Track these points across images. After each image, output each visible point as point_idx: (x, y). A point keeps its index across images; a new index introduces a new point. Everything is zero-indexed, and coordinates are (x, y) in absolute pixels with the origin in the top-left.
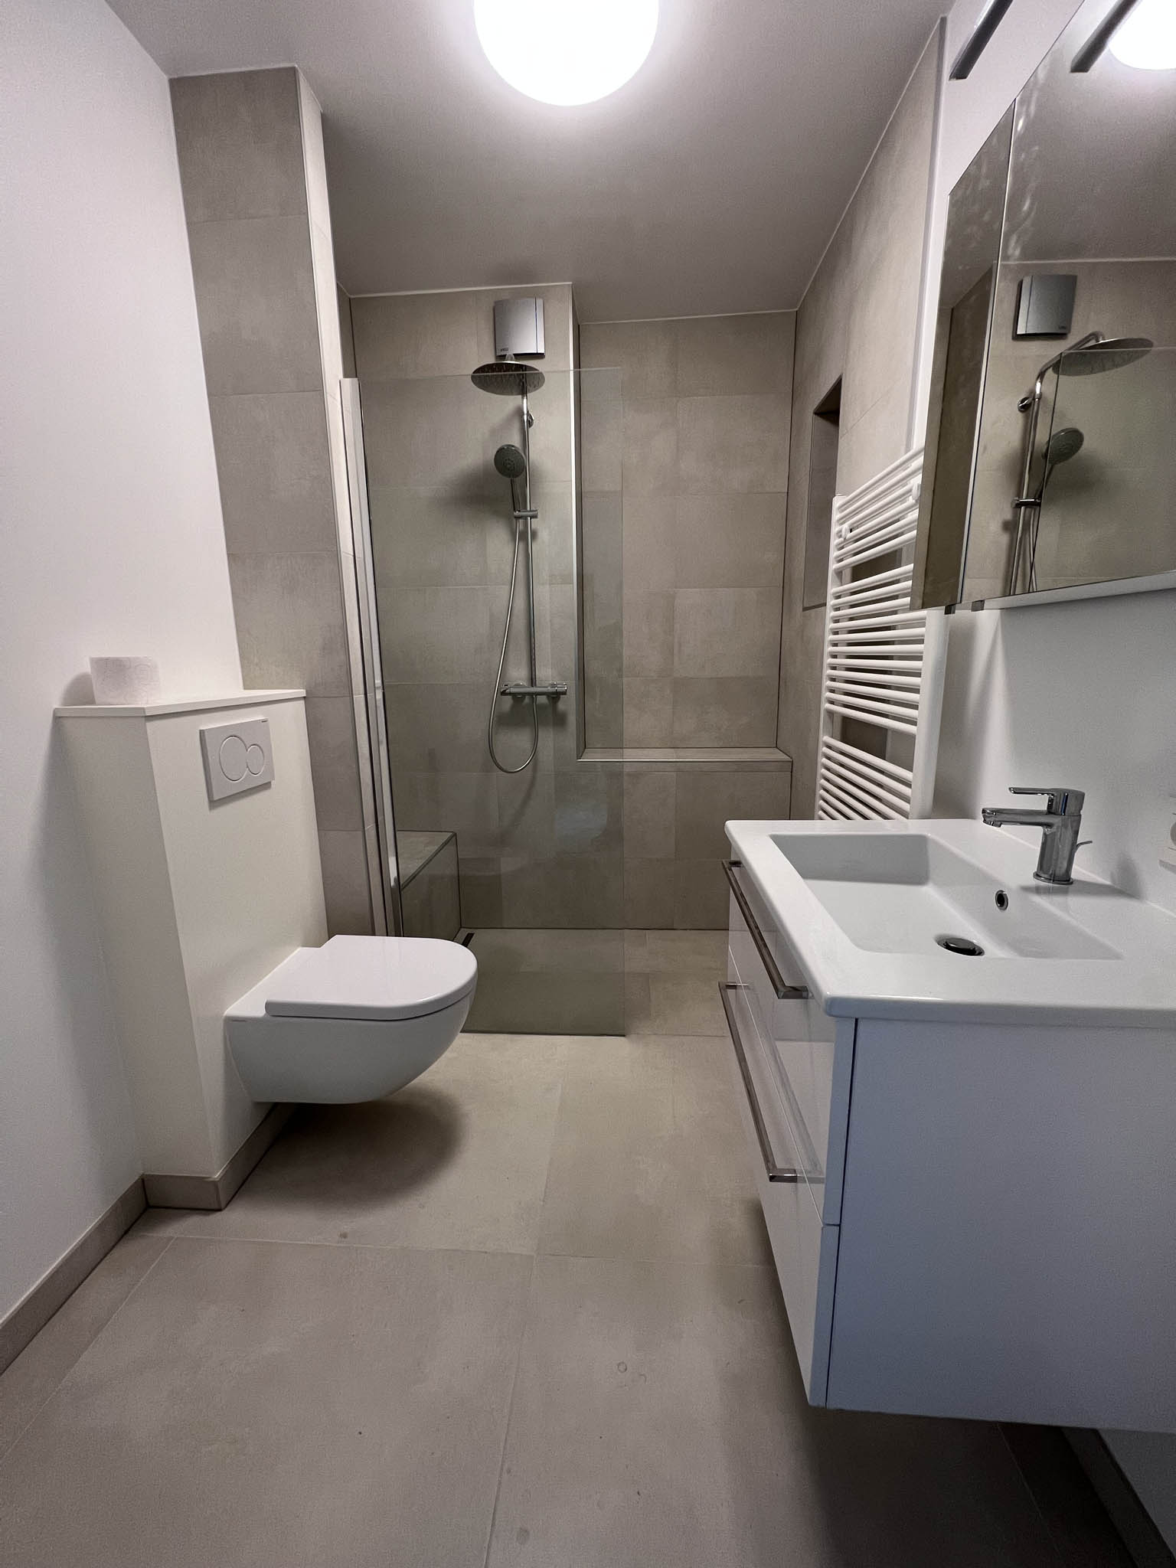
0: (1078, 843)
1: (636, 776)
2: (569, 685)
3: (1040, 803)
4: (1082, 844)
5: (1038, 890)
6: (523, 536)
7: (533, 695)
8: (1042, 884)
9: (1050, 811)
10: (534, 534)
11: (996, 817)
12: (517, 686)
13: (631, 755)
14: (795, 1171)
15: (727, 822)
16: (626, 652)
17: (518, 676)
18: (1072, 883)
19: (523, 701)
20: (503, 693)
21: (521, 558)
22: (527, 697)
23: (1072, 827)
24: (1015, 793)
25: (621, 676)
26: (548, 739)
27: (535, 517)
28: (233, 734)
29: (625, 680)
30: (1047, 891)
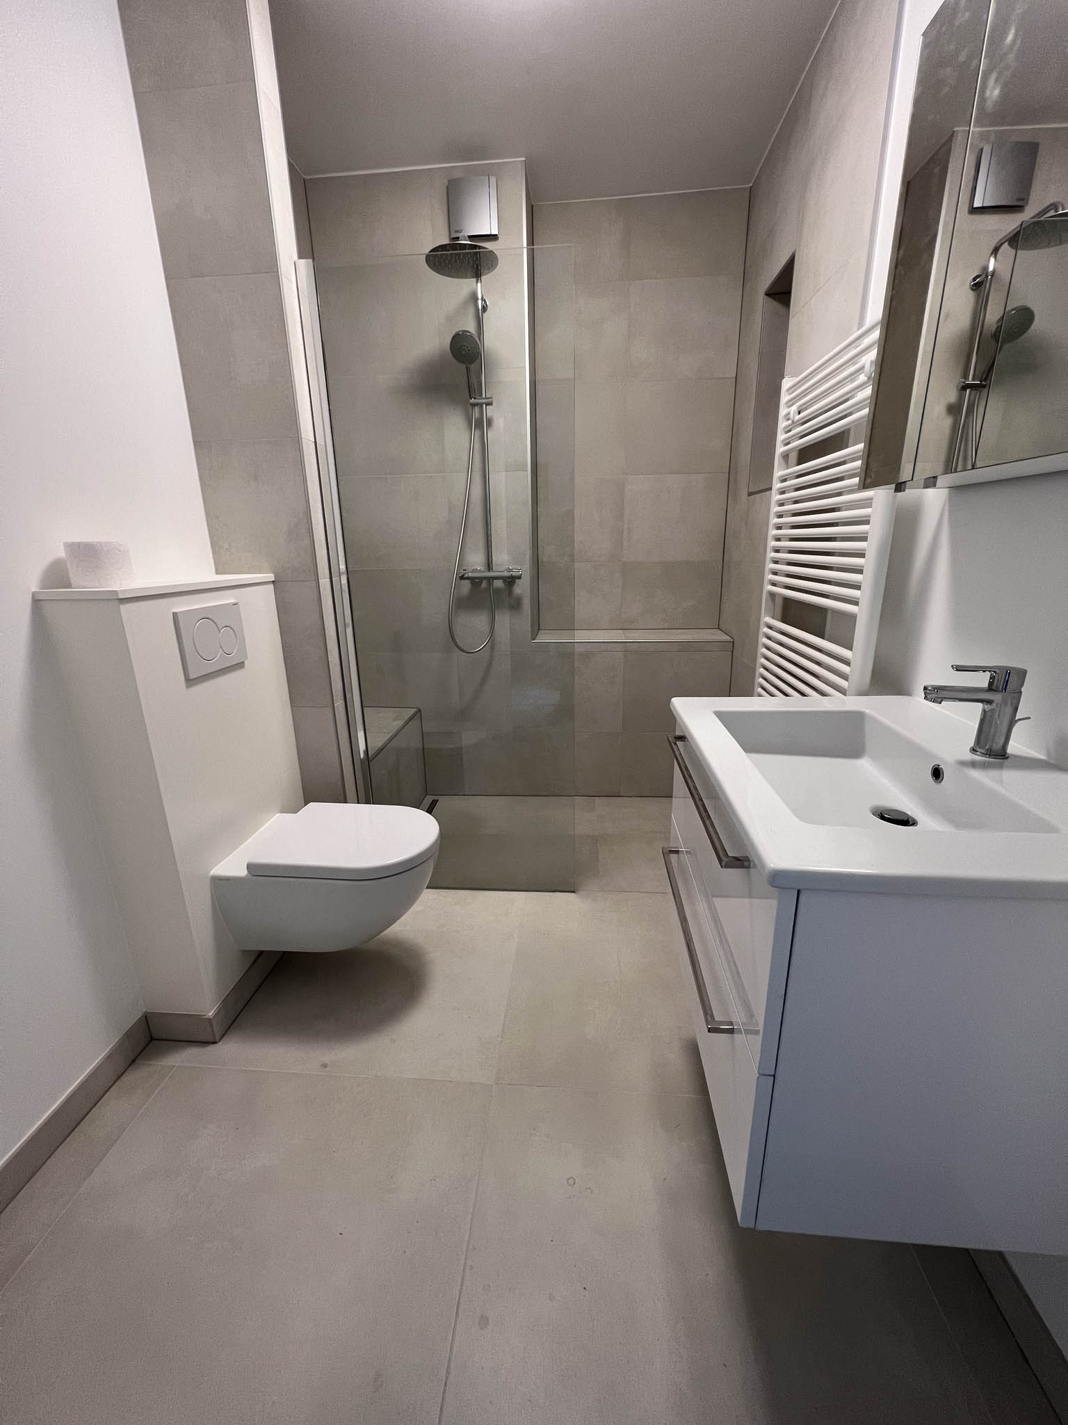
0: (1017, 718)
1: (587, 656)
2: (524, 569)
3: (982, 680)
4: (1020, 720)
5: (973, 764)
6: (479, 424)
7: (490, 580)
8: (977, 758)
9: (991, 688)
10: (490, 422)
11: (936, 694)
12: (475, 571)
13: (581, 637)
14: (731, 1024)
15: (673, 699)
16: (578, 538)
17: (475, 561)
18: (1007, 758)
19: (481, 585)
20: (462, 578)
21: (477, 446)
22: (484, 581)
23: (1012, 704)
24: (957, 670)
25: (573, 561)
26: (504, 621)
27: (490, 404)
28: (206, 616)
29: (577, 565)
30: (983, 766)
